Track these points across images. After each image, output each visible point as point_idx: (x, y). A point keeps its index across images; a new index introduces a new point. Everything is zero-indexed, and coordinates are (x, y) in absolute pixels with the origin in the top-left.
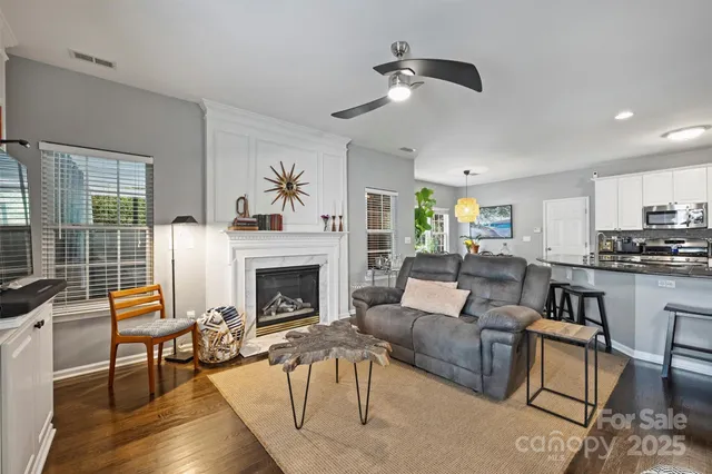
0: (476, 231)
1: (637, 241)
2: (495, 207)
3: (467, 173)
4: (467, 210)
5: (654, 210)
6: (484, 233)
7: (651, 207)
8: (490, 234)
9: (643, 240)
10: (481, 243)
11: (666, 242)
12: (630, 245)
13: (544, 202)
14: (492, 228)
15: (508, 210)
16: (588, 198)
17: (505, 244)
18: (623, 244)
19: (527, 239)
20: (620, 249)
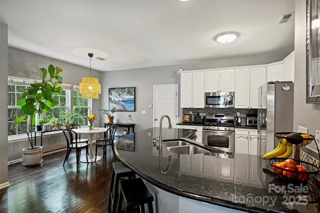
0: (113, 105)
1: (202, 115)
2: (125, 88)
3: (91, 55)
4: (90, 88)
5: (211, 95)
6: (118, 107)
7: (210, 93)
8: (122, 108)
9: (205, 114)
10: (115, 115)
11: (216, 116)
12: (198, 118)
13: (154, 86)
14: (123, 103)
15: (133, 91)
16: (177, 85)
17: (130, 116)
18: (195, 117)
19: (144, 112)
20: (193, 120)
